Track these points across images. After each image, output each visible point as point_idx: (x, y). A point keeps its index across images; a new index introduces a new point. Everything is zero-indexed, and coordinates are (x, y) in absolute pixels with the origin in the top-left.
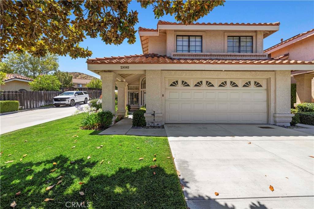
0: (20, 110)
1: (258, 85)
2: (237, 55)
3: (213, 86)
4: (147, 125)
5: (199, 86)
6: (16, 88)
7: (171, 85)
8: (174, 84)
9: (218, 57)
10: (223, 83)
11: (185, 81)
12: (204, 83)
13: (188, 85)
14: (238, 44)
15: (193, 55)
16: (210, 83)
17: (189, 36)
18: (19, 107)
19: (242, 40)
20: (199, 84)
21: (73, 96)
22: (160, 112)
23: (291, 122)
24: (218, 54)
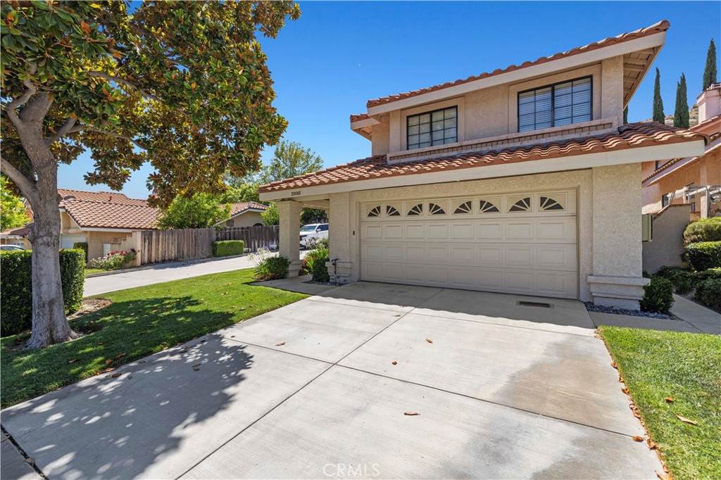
0: (245, 252)
1: (549, 204)
2: (525, 137)
3: (442, 212)
4: (331, 281)
5: (417, 214)
6: (249, 223)
7: (370, 215)
8: (375, 212)
9: (477, 147)
10: (463, 206)
11: (392, 206)
12: (426, 207)
13: (397, 214)
14: (548, 105)
15: (426, 152)
16: (437, 207)
17: (431, 113)
18: (245, 249)
19: (559, 94)
20: (416, 211)
21: (314, 232)
22: (348, 261)
23: (642, 299)
24: (475, 141)
